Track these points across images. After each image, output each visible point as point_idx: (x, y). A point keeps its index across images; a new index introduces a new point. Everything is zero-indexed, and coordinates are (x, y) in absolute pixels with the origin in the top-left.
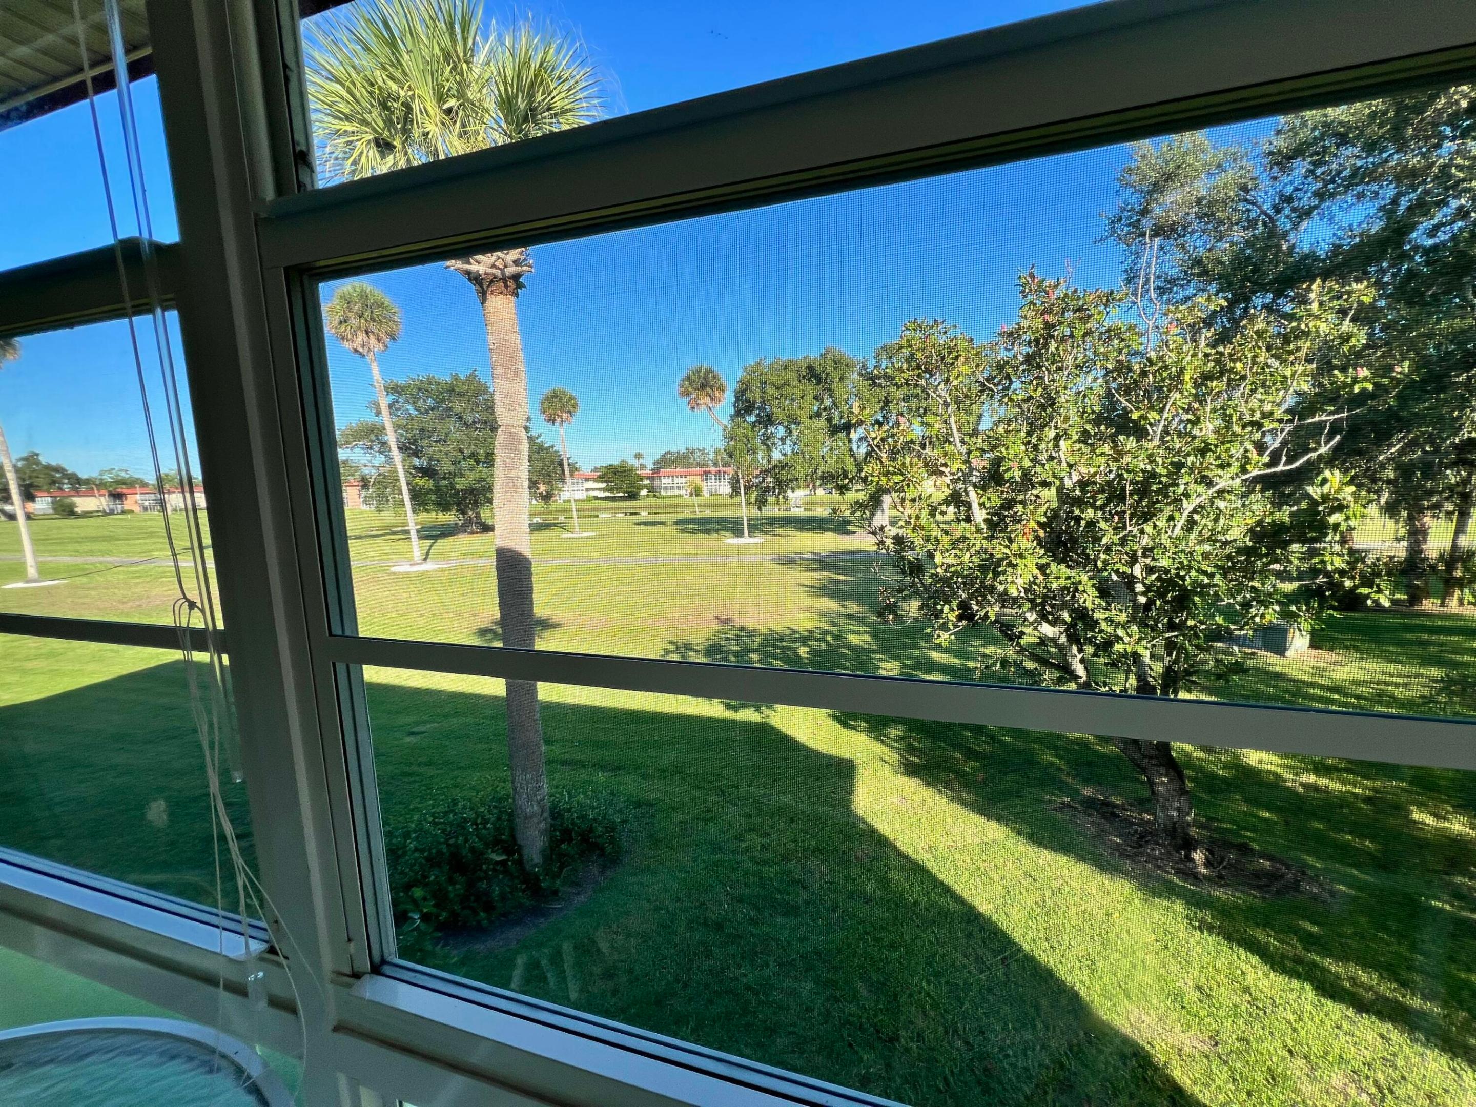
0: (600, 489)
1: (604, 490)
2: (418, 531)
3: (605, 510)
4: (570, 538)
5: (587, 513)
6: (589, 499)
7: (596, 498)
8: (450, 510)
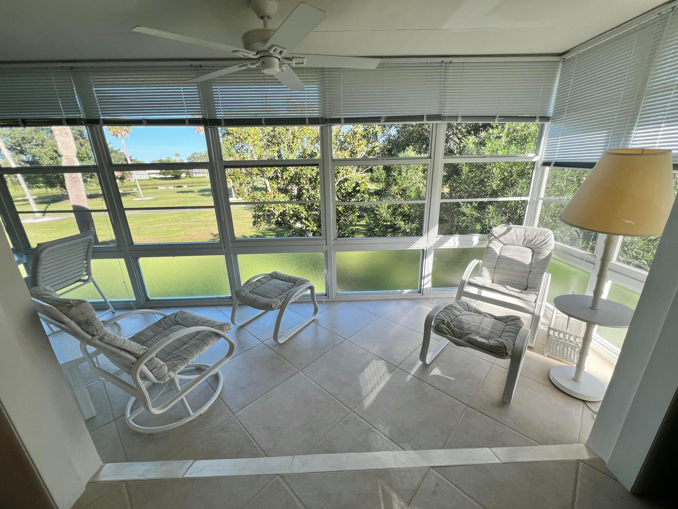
0: (157, 174)
1: (160, 174)
2: (35, 199)
3: (161, 185)
4: (139, 201)
5: (151, 187)
6: (151, 179)
7: (155, 178)
8: (55, 187)
